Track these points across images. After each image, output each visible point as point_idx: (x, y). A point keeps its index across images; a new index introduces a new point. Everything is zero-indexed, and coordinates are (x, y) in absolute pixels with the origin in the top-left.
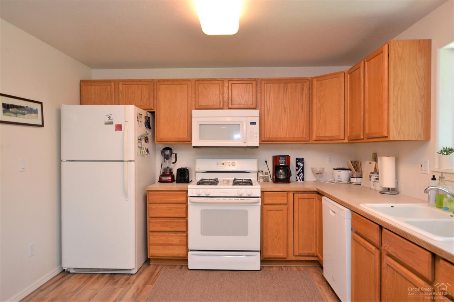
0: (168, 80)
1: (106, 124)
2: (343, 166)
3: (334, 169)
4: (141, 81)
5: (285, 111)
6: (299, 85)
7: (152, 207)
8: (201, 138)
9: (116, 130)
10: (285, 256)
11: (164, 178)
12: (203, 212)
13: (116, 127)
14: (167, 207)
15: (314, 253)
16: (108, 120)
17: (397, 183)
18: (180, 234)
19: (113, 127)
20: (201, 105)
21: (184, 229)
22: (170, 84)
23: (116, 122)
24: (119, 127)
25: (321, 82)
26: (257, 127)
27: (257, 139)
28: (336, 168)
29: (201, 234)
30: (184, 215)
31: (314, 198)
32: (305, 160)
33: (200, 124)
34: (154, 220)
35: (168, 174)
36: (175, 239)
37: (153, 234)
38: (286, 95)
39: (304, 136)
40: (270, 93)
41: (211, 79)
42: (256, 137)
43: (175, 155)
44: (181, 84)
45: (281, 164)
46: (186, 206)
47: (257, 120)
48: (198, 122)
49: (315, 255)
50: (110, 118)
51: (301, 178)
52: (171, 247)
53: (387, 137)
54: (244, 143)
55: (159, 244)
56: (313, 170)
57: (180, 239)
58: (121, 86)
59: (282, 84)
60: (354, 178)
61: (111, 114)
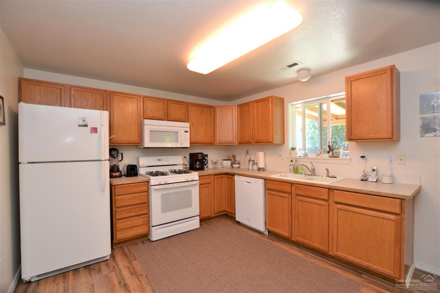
0: (121, 93)
1: (79, 126)
2: (228, 158)
3: (223, 160)
4: (94, 89)
5: (202, 125)
6: (209, 109)
7: (118, 199)
8: (151, 140)
9: (91, 133)
10: (210, 215)
11: (114, 174)
12: (163, 196)
13: (91, 130)
14: (132, 197)
15: (224, 210)
16: (82, 123)
17: (265, 165)
18: (143, 216)
19: (88, 129)
20: (148, 116)
21: (146, 212)
22: (123, 97)
23: (90, 125)
24: (95, 130)
25: (221, 109)
26: (188, 134)
27: (189, 142)
28: (224, 159)
29: (162, 212)
30: (146, 201)
31: (223, 178)
32: (208, 155)
33: (150, 131)
34: (120, 209)
35: (116, 170)
36: (139, 221)
37: (120, 221)
38: (202, 115)
39: (212, 141)
40: (193, 112)
41: (155, 97)
42: (188, 141)
43: (121, 154)
44: (132, 98)
45: (199, 159)
46: (147, 194)
47: (188, 129)
48: (149, 128)
49: (225, 210)
50: (84, 121)
51: (207, 167)
52: (135, 228)
53: (271, 142)
54: (181, 144)
55: (125, 228)
56: (212, 161)
57: (143, 220)
58: (73, 90)
59: (200, 108)
60: (236, 164)
61: (86, 118)
